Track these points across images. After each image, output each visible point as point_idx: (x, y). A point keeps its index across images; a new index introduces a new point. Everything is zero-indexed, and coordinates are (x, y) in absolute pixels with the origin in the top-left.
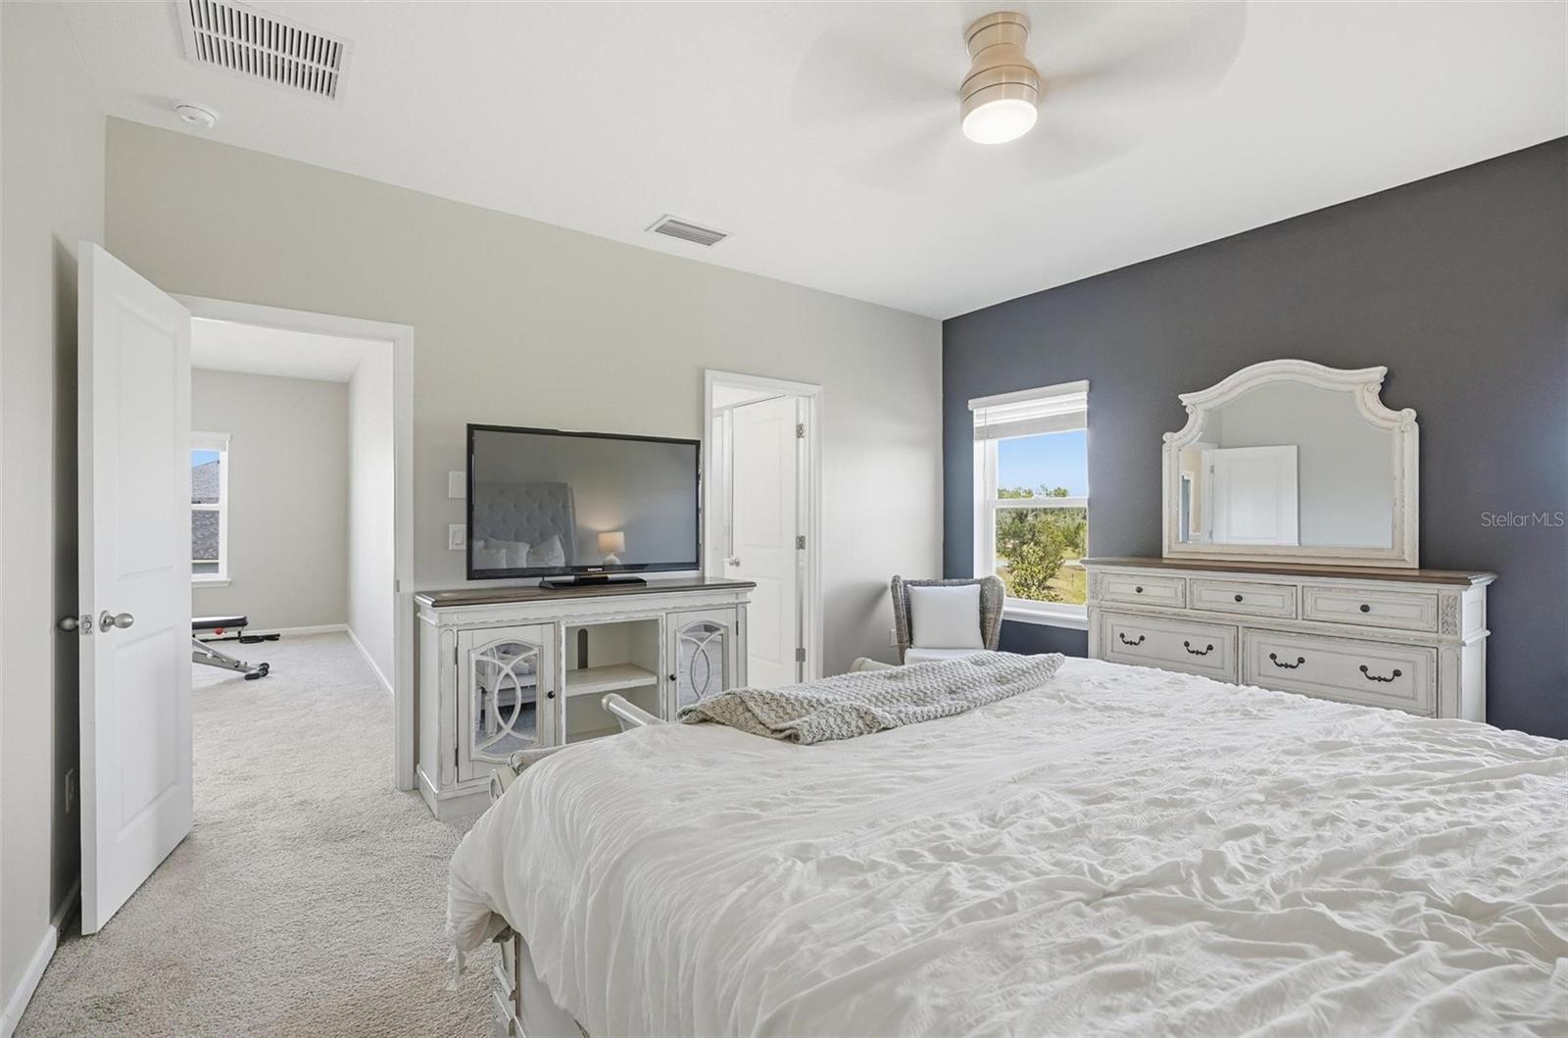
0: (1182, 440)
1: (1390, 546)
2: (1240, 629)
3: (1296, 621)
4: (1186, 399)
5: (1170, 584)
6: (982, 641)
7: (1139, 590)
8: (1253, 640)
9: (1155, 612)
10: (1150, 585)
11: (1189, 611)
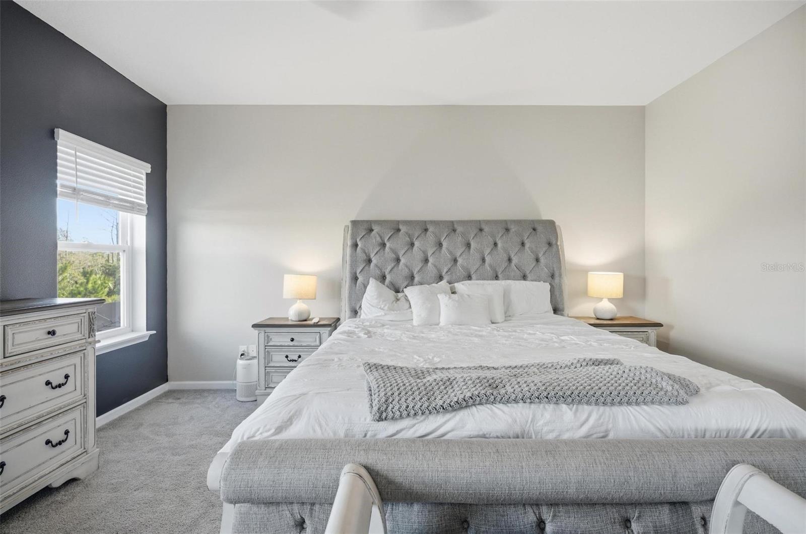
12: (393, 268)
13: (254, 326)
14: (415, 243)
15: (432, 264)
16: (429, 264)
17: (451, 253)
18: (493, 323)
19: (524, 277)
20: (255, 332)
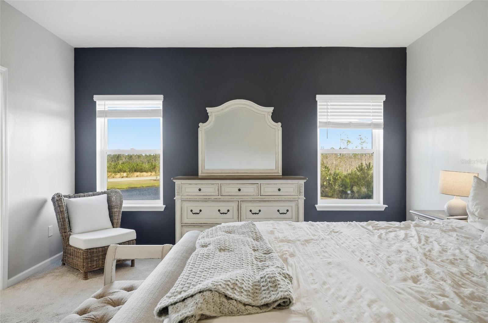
0: (206, 127)
1: (275, 168)
2: (239, 202)
3: (258, 197)
4: (209, 110)
5: (213, 186)
6: (111, 224)
7: (200, 190)
8: (244, 205)
9: (206, 199)
10: (203, 188)
11: (220, 197)
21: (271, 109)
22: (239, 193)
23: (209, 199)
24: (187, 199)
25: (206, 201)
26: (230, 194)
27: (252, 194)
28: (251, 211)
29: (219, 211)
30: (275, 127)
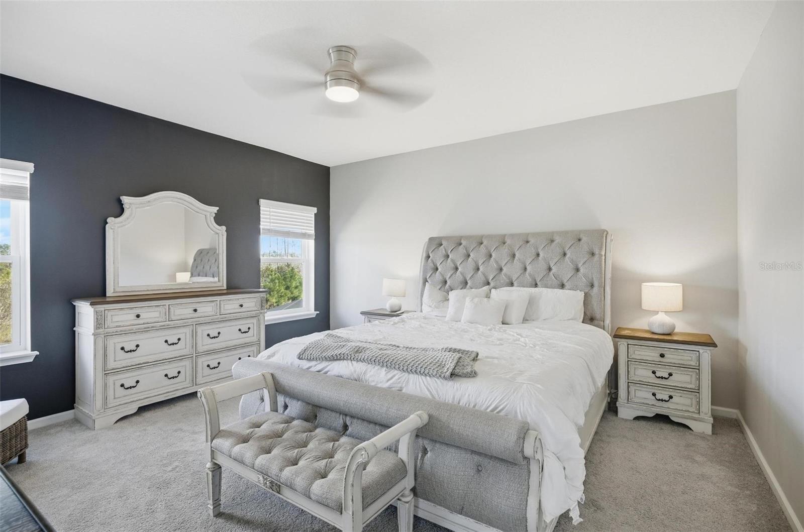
2: (195, 325)
3: (218, 316)
4: (125, 199)
5: (157, 309)
7: (138, 316)
8: (200, 329)
9: (148, 328)
10: (143, 312)
11: (168, 323)
12: (452, 275)
13: (363, 313)
14: (471, 254)
15: (481, 272)
16: (479, 272)
17: (497, 262)
18: (503, 324)
19: (562, 286)
20: (363, 317)
21: (215, 209)
22: (196, 315)
23: (152, 327)
24: (116, 332)
25: (146, 330)
26: (183, 317)
27: (210, 314)
28: (208, 335)
29: (166, 341)
30: (218, 231)
